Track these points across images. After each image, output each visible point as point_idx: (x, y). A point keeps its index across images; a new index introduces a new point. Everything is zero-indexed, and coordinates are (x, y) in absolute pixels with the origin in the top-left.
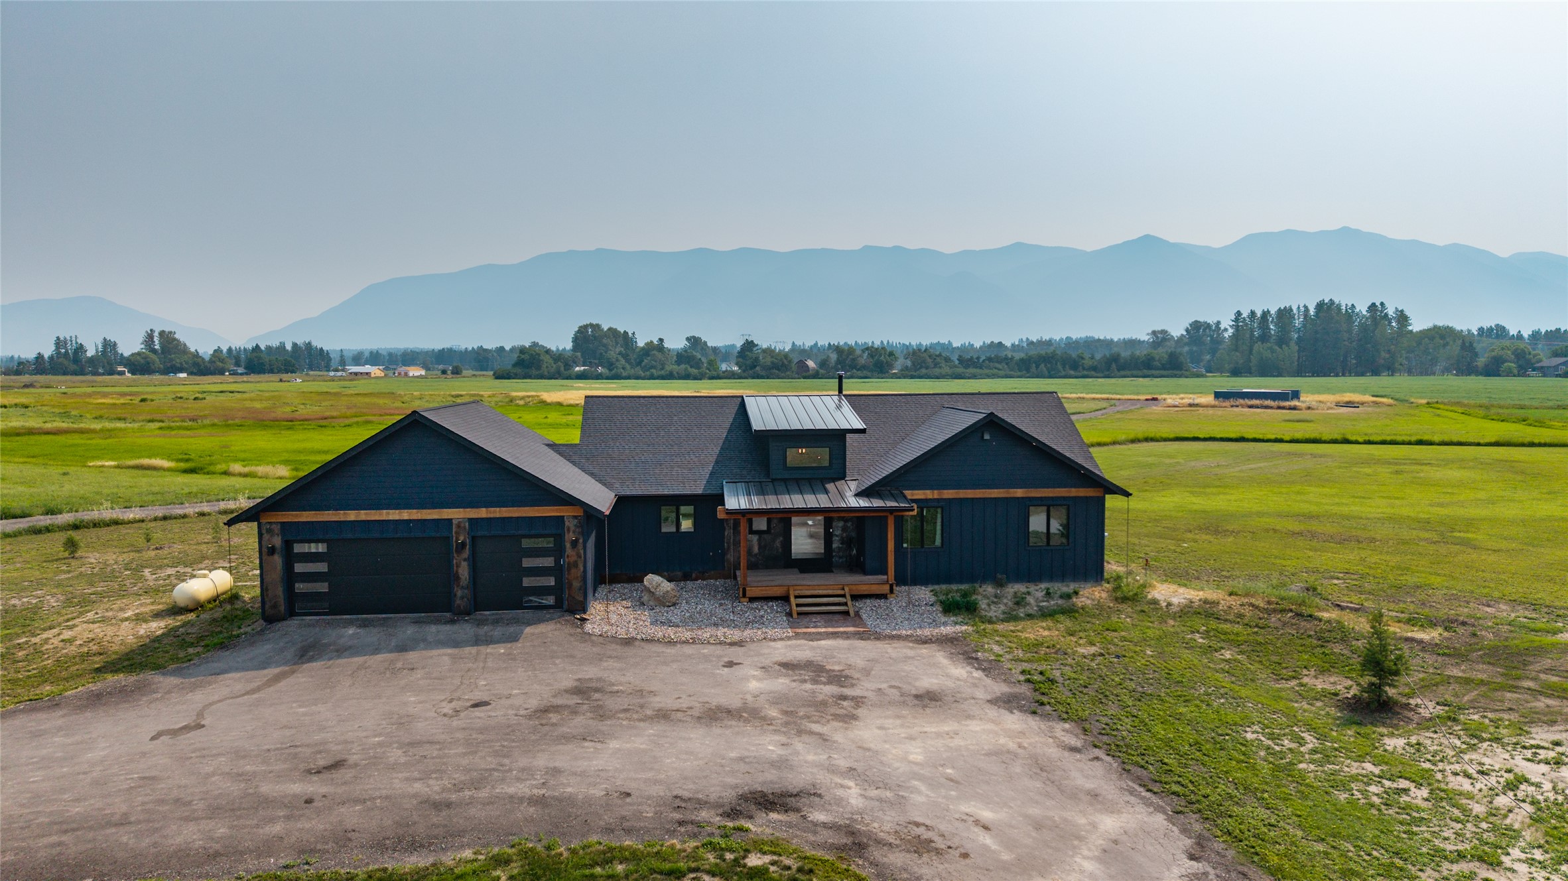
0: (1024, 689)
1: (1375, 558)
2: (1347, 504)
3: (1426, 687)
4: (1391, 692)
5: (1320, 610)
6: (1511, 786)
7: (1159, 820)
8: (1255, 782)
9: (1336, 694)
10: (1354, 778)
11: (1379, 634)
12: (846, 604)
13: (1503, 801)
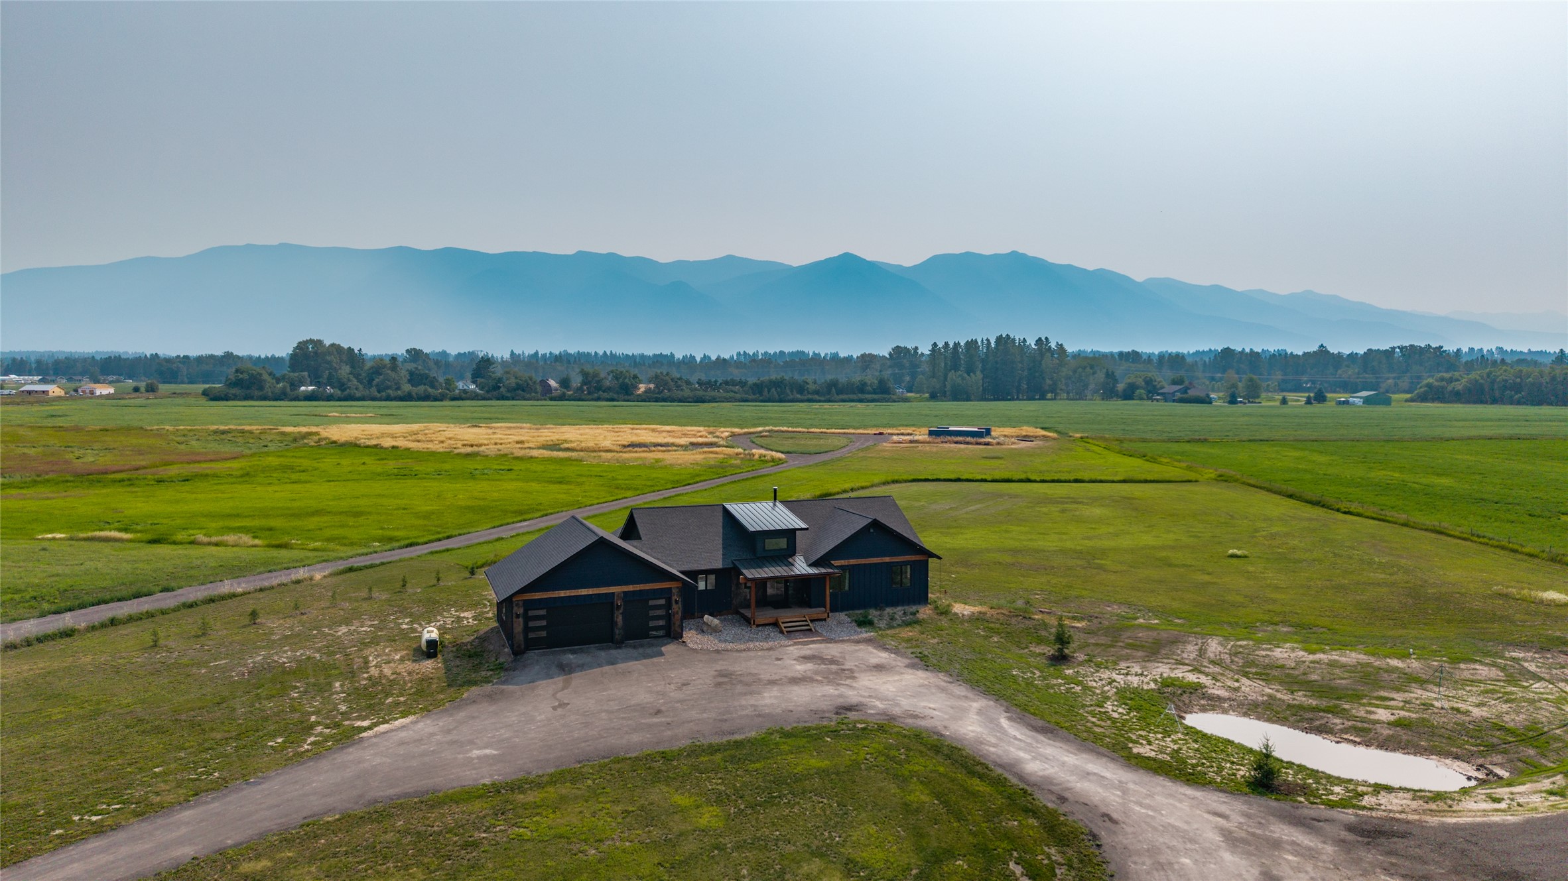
0: (917, 660)
1: (1054, 581)
2: (1035, 540)
3: (1081, 648)
4: (1066, 651)
5: (1034, 614)
6: (1110, 683)
7: (991, 703)
8: (1020, 689)
9: (1044, 654)
10: (1055, 685)
11: (1061, 626)
12: (808, 625)
13: (1106, 688)
